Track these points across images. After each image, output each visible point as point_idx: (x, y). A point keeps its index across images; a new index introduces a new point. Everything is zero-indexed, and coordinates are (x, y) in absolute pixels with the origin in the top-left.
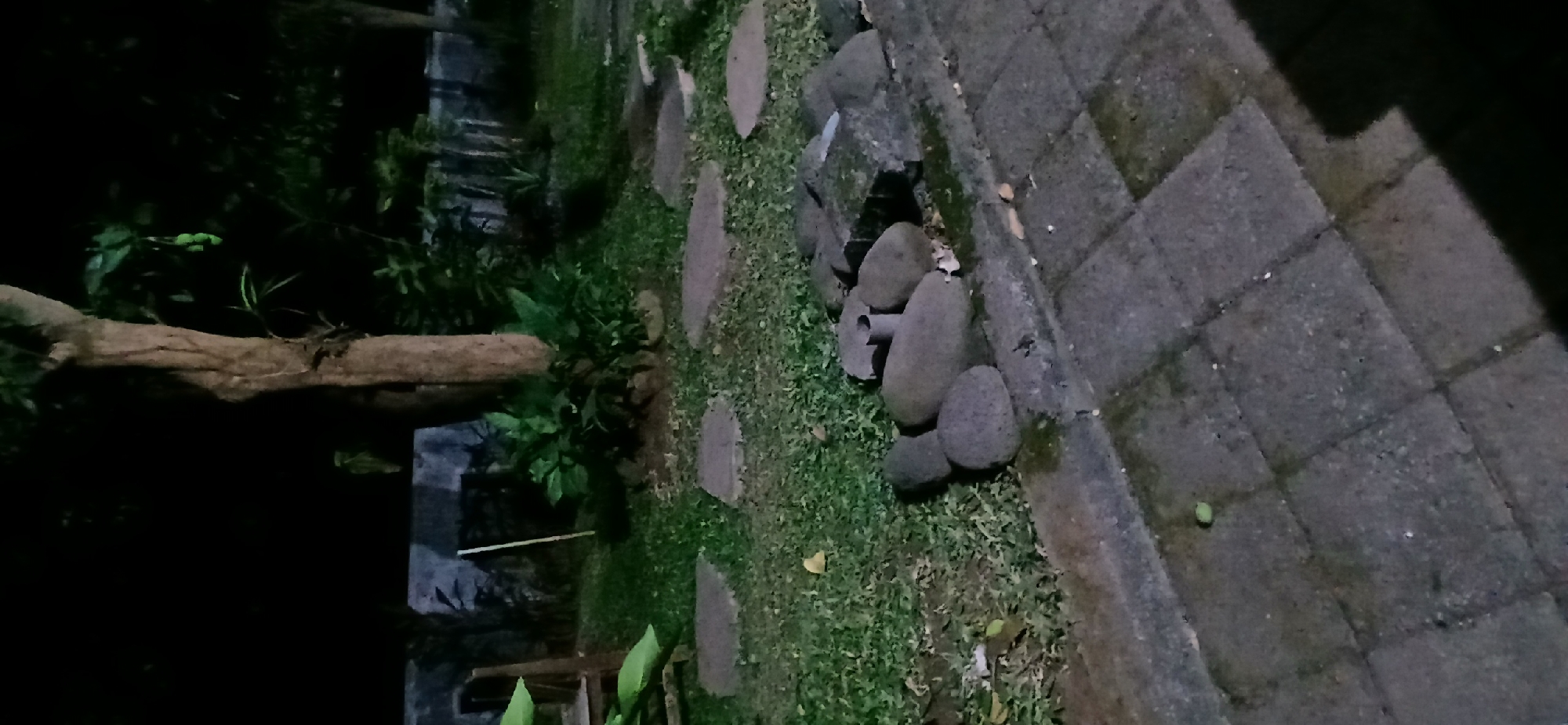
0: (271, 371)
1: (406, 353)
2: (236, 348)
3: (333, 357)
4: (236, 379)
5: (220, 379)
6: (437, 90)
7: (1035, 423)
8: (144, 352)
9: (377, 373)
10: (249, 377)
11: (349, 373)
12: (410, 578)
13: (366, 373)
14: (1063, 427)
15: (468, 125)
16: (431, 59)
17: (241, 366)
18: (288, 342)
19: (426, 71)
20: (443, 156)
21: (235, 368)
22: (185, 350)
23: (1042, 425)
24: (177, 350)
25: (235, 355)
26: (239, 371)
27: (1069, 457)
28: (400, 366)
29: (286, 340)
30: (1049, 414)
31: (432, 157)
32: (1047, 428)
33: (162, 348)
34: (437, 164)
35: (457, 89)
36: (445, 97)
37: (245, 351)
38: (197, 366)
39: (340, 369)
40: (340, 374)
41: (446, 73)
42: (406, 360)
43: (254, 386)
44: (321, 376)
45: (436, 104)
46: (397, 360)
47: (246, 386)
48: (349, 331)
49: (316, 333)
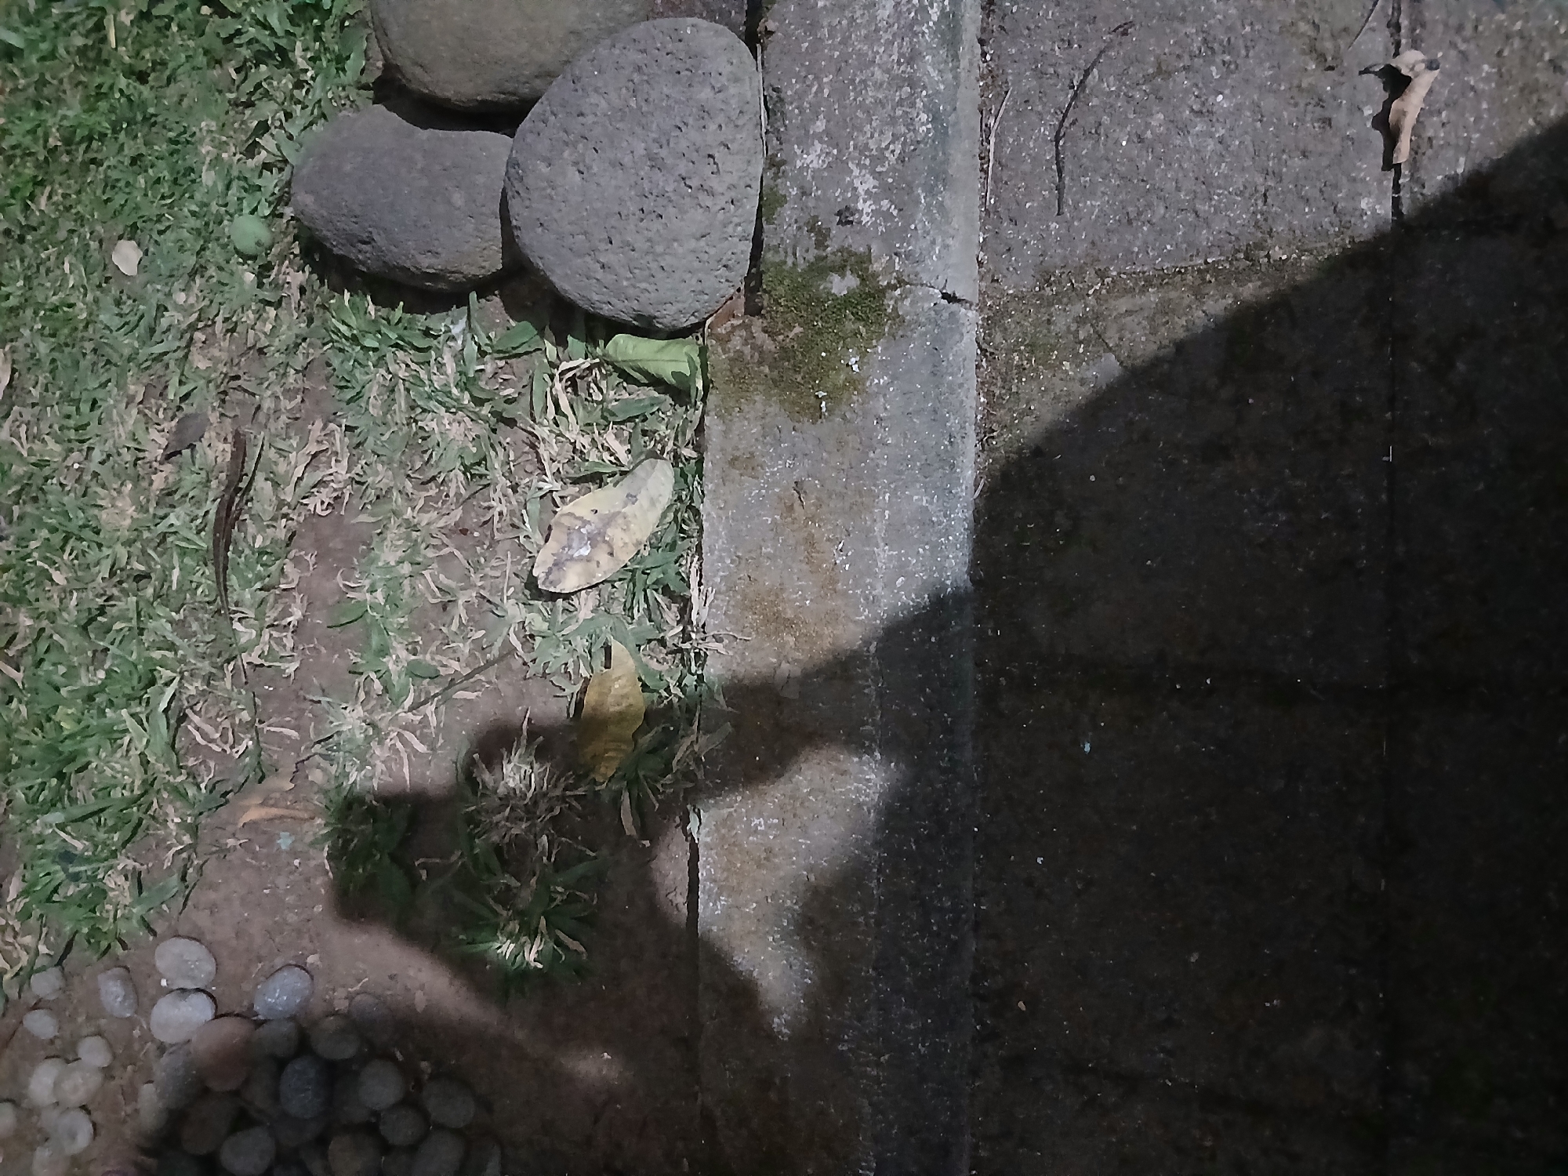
7: (821, 268)
14: (896, 317)
23: (841, 285)
27: (879, 405)
30: (876, 267)
32: (846, 302)
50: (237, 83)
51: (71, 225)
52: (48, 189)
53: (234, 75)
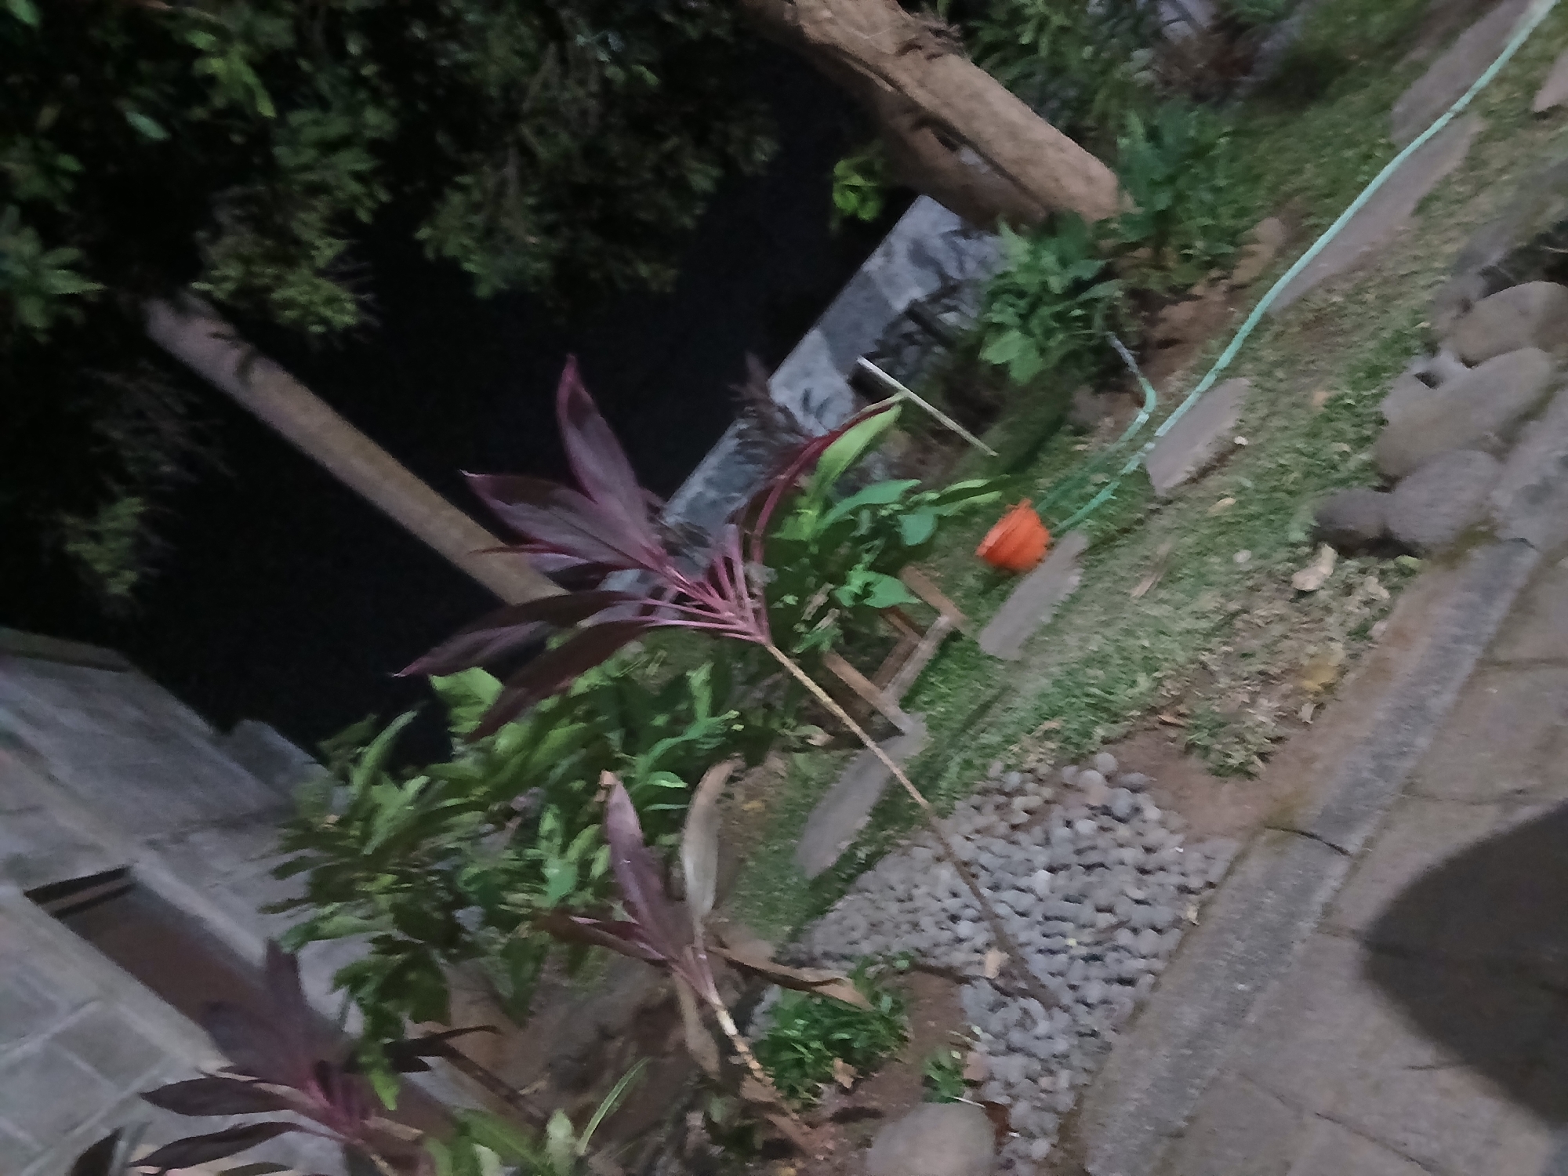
1: (987, 105)
3: (922, 56)
10: (840, 21)
12: (790, 359)
13: (937, 96)
26: (836, 7)
28: (971, 111)
39: (918, 73)
40: (916, 79)
42: (981, 111)
43: (835, 32)
44: (898, 66)
46: (973, 105)
47: (828, 27)
48: (957, 40)
49: (926, 20)
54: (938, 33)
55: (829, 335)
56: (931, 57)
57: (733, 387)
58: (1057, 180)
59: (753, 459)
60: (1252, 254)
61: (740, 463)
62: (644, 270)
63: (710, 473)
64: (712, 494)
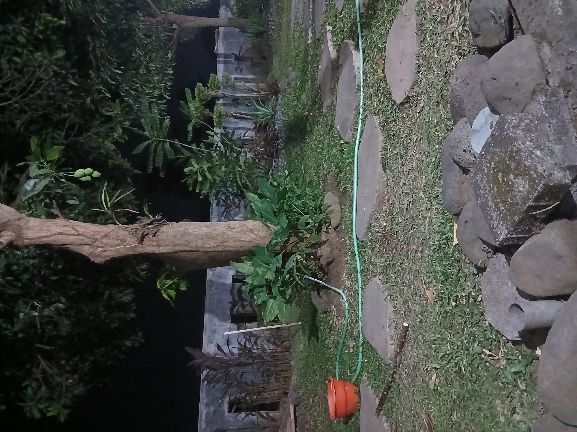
0: (118, 245)
1: (190, 234)
2: (99, 232)
3: (151, 237)
4: (100, 250)
5: (91, 250)
6: (221, 59)
8: (51, 236)
9: (175, 245)
10: (106, 248)
11: (159, 246)
12: (204, 333)
13: (168, 245)
15: (236, 79)
16: (218, 43)
17: (102, 243)
18: (127, 228)
19: (215, 50)
20: (225, 97)
21: (98, 243)
22: (71, 234)
24: (67, 234)
25: (98, 237)
26: (101, 245)
28: (186, 241)
29: (126, 226)
31: (218, 98)
33: (61, 234)
34: (221, 101)
35: (231, 58)
36: (225, 63)
37: (103, 234)
38: (79, 243)
39: (155, 244)
40: (155, 246)
41: (225, 49)
42: (190, 238)
43: (109, 254)
44: (144, 248)
45: (220, 68)
46: (186, 238)
47: (105, 253)
48: (160, 220)
49: (142, 222)
50: (503, 388)
51: (465, 426)
52: (455, 411)
53: (501, 385)
54: (151, 223)
55: (212, 312)
56: (154, 235)
57: (190, 364)
58: (239, 240)
59: (218, 381)
60: (332, 211)
61: (214, 387)
62: (128, 343)
63: (205, 401)
64: (212, 409)
